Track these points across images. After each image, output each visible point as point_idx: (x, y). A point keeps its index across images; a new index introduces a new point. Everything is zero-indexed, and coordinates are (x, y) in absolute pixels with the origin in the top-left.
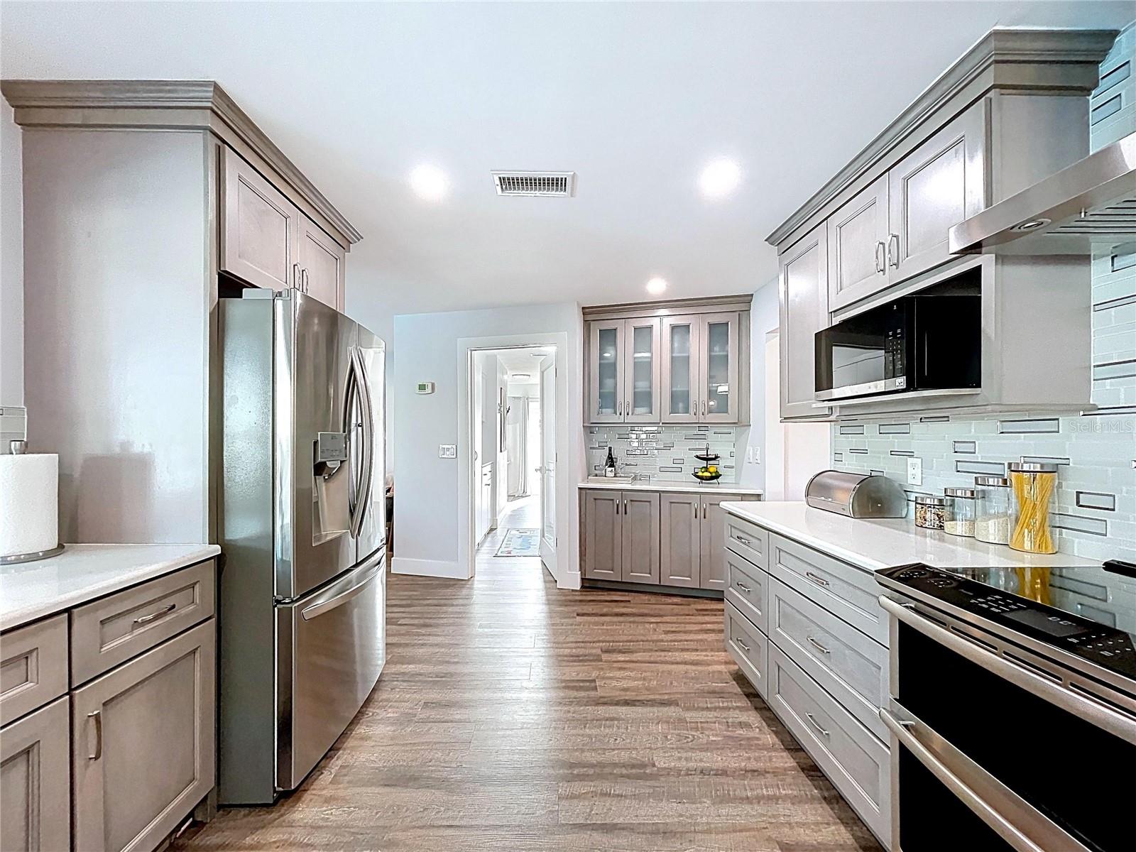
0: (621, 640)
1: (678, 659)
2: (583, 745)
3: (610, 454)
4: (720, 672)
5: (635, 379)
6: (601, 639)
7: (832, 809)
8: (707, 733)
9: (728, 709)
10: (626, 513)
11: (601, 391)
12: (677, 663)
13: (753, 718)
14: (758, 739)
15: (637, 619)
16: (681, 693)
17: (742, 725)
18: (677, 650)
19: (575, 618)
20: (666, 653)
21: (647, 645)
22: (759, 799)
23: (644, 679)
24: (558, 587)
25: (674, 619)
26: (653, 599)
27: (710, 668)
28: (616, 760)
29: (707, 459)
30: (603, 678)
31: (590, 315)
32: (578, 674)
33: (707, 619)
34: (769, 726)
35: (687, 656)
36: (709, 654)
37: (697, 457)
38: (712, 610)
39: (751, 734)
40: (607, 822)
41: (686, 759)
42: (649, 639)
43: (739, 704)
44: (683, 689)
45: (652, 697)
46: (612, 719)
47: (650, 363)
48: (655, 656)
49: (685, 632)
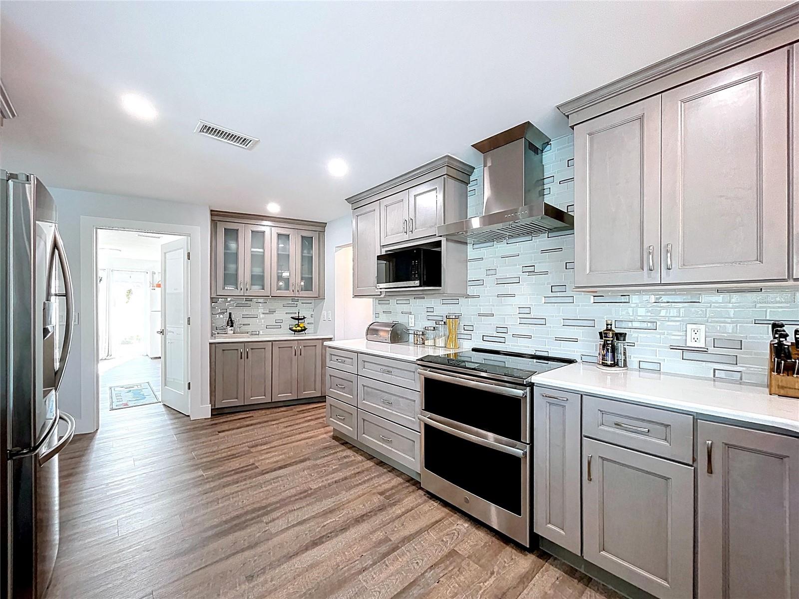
0: (259, 438)
1: (299, 438)
2: (266, 496)
3: (230, 317)
4: (325, 438)
5: (252, 266)
6: (244, 441)
7: (393, 473)
8: (331, 466)
9: (336, 453)
10: (247, 358)
11: (226, 272)
12: (300, 440)
13: (349, 452)
14: (355, 460)
15: (263, 425)
16: (309, 454)
17: (345, 457)
18: (297, 434)
19: (218, 434)
20: (291, 438)
21: (277, 437)
22: (364, 482)
23: (284, 453)
24: (192, 419)
25: (287, 419)
26: (268, 412)
27: (319, 438)
28: (289, 495)
29: (298, 319)
30: (259, 461)
31: (217, 216)
32: (240, 464)
33: (306, 415)
34: (357, 453)
35: (303, 436)
36: (315, 431)
37: (292, 318)
38: (306, 410)
39: (351, 459)
40: (299, 520)
41: (326, 480)
42: (277, 433)
43: (340, 449)
44: (310, 451)
45: (293, 461)
46: (277, 478)
47: (263, 256)
48: (285, 441)
49: (297, 424)
